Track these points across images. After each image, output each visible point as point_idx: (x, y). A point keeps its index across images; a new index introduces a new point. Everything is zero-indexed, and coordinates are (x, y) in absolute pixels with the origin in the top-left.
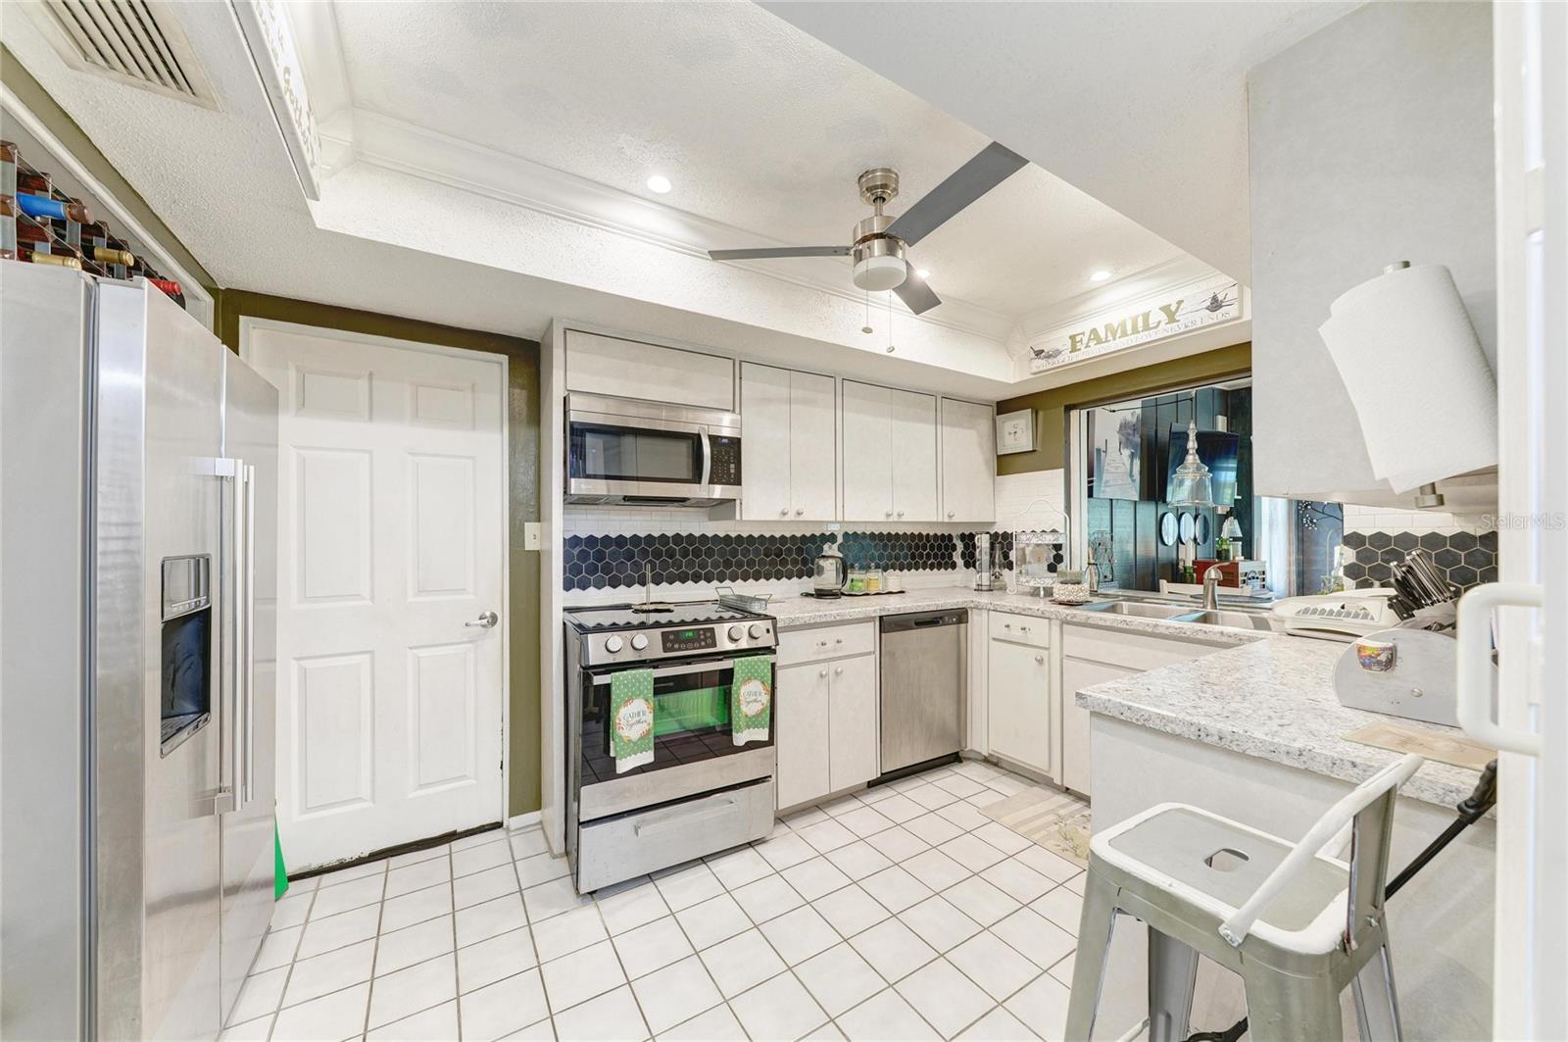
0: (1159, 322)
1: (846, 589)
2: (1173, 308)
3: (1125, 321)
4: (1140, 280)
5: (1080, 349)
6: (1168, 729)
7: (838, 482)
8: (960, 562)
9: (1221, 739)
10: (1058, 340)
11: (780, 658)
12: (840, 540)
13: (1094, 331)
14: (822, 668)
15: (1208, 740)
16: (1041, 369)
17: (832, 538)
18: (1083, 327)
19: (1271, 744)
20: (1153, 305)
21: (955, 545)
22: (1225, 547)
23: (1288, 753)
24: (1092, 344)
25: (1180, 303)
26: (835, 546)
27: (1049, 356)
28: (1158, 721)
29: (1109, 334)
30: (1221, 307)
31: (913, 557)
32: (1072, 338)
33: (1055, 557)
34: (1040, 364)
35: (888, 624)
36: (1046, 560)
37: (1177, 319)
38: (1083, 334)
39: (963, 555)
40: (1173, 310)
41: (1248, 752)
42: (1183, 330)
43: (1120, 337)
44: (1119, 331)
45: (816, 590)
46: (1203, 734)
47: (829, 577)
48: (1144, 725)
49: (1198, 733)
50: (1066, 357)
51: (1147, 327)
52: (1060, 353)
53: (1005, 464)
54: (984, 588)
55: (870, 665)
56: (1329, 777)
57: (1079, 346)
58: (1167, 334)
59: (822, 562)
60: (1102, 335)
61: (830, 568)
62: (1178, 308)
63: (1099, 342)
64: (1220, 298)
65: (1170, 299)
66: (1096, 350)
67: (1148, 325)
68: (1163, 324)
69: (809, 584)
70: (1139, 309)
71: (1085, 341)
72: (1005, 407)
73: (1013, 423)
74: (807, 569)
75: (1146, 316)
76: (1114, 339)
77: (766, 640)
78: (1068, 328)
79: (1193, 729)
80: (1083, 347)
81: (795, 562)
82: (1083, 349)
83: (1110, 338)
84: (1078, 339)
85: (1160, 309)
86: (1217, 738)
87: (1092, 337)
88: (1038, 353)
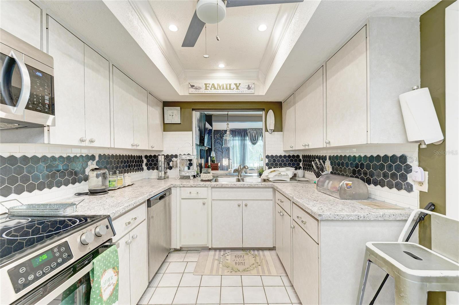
0: (234, 88)
1: (108, 187)
2: (238, 85)
3: (224, 84)
4: (230, 72)
5: (208, 89)
6: (350, 219)
7: (111, 125)
8: (145, 167)
9: (364, 217)
10: (200, 83)
12: (97, 159)
13: (213, 84)
15: (361, 219)
16: (193, 93)
18: (210, 82)
19: (376, 215)
20: (233, 82)
21: (143, 160)
22: (214, 159)
23: (380, 216)
24: (213, 88)
25: (240, 84)
26: (95, 162)
27: (196, 89)
28: (346, 217)
29: (218, 87)
30: (250, 89)
32: (206, 84)
33: (189, 164)
34: (192, 91)
36: (186, 165)
37: (239, 89)
38: (210, 84)
39: (147, 165)
40: (238, 86)
41: (371, 219)
42: (240, 93)
43: (222, 89)
44: (222, 87)
45: (89, 190)
46: (359, 217)
47: (94, 182)
48: (342, 220)
49: (358, 218)
50: (203, 91)
51: (230, 89)
52: (201, 88)
53: (167, 127)
54: (163, 178)
55: (145, 226)
56: (389, 220)
57: (208, 88)
58: (236, 93)
60: (216, 87)
62: (239, 85)
63: (215, 89)
64: (250, 86)
65: (238, 82)
66: (213, 91)
67: (231, 88)
68: (235, 89)
69: (83, 187)
70: (229, 82)
71: (210, 87)
72: (166, 104)
73: (172, 111)
75: (230, 85)
76: (220, 89)
77: (108, 234)
78: (203, 80)
79: (357, 217)
80: (209, 89)
82: (209, 90)
83: (219, 88)
84: (208, 85)
85: (234, 84)
86: (363, 217)
87: (213, 86)
88: (192, 86)
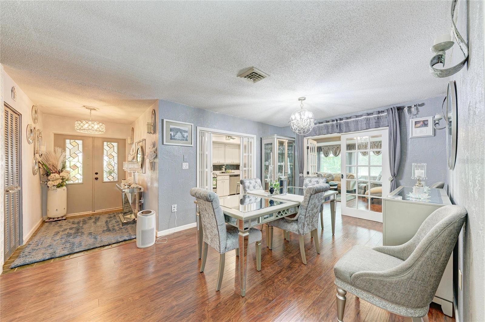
1: (226, 172)
7: (225, 158)
11: (218, 179)
12: (225, 165)
14: (222, 181)
17: (224, 165)
31: (236, 168)
35: (231, 176)
47: (224, 170)
55: (228, 181)
59: (222, 168)
61: (224, 169)
69: (221, 171)
74: (220, 169)
77: (216, 177)
81: (219, 168)
